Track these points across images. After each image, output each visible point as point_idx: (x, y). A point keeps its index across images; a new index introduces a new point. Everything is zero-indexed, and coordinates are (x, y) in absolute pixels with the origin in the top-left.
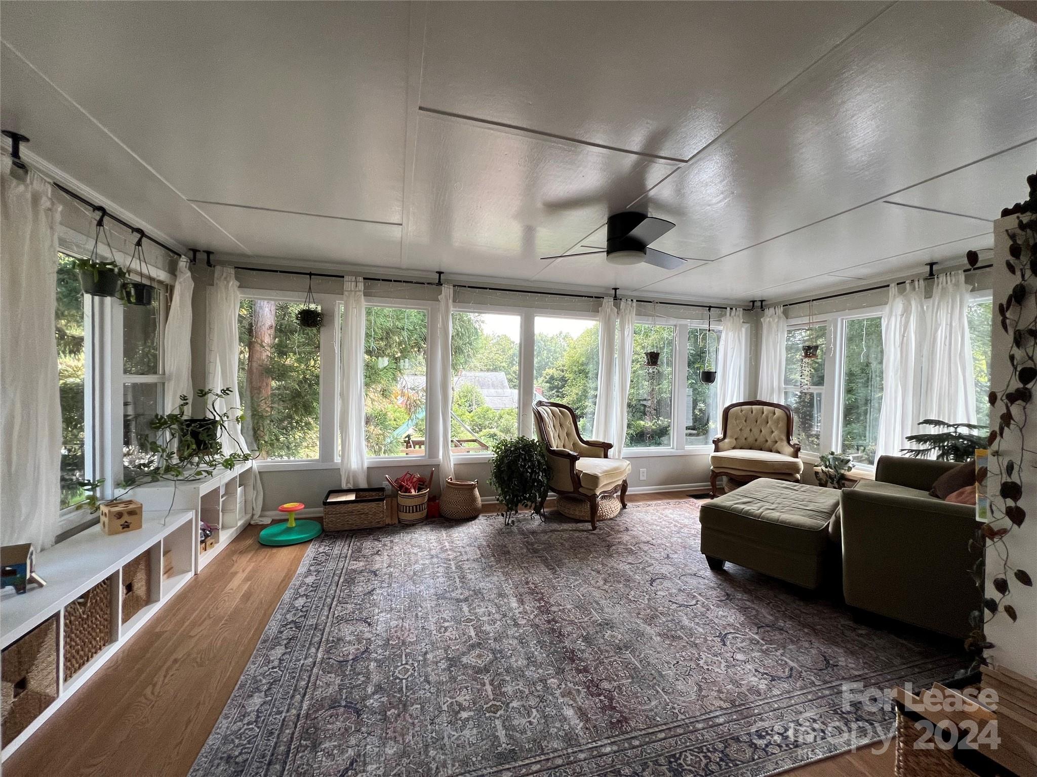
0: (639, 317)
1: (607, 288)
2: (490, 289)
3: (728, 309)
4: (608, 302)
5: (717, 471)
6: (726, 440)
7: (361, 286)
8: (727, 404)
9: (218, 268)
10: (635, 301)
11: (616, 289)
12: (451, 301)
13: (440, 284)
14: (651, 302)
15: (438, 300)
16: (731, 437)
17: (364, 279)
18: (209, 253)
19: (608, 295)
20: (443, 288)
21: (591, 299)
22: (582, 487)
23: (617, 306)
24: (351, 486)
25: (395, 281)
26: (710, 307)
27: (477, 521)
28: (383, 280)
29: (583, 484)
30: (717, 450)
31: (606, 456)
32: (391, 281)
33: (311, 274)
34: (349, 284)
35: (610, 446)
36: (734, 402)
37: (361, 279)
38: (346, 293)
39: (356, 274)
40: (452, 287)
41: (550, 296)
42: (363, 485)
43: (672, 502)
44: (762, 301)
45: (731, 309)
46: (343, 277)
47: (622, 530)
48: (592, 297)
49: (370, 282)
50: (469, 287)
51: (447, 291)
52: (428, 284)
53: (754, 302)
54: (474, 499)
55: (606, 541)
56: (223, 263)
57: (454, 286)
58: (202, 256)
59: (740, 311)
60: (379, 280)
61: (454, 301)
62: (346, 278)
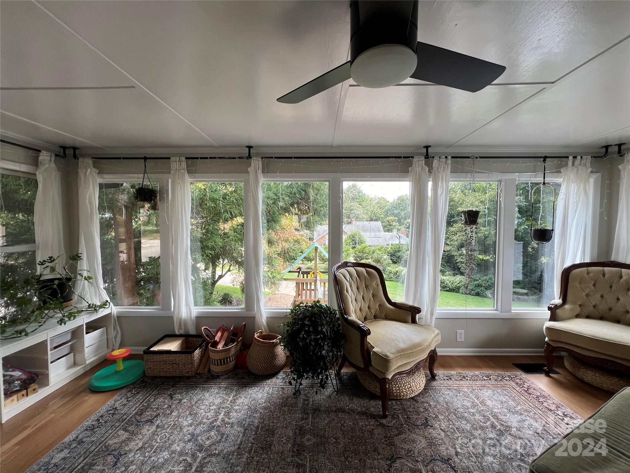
0: (454, 175)
1: (417, 147)
2: (295, 158)
3: (571, 158)
4: (419, 163)
5: (554, 344)
6: (567, 307)
7: (184, 165)
8: (568, 264)
9: (81, 160)
10: (449, 157)
11: (427, 147)
12: (260, 171)
13: (249, 157)
14: (469, 157)
15: (248, 172)
16: (573, 303)
17: (186, 158)
18: (75, 149)
19: (418, 154)
20: (252, 161)
21: (400, 160)
22: (372, 365)
23: (429, 165)
24: (182, 332)
25: (210, 158)
26: (545, 158)
27: (274, 380)
28: (201, 158)
29: (372, 363)
30: (553, 318)
31: (414, 321)
32: (207, 158)
33: (145, 159)
34: (174, 165)
35: (418, 310)
36: (577, 262)
37: (184, 159)
38: (172, 172)
39: (179, 155)
40: (260, 159)
41: (354, 160)
42: (192, 331)
43: (494, 373)
44: (620, 145)
45: (575, 157)
46: (169, 158)
47: (419, 423)
48: (401, 157)
49: (190, 161)
50: (275, 158)
51: (256, 163)
52: (239, 158)
53: (607, 147)
54: (274, 356)
55: (392, 444)
56: (84, 156)
57: (262, 158)
58: (70, 152)
59: (588, 159)
60: (198, 158)
61: (263, 172)
62: (172, 159)
